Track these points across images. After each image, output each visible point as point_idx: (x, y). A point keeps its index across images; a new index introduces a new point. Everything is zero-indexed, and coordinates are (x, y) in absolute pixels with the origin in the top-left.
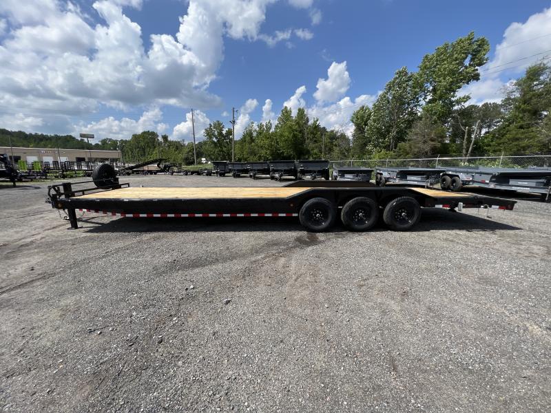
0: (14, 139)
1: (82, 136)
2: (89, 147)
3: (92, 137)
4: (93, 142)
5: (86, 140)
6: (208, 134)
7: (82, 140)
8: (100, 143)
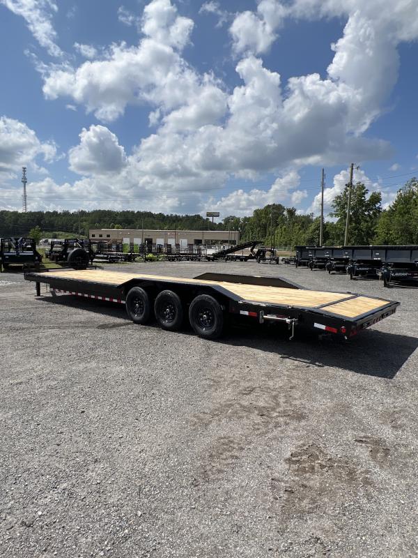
0: (155, 221)
1: (209, 214)
2: (213, 227)
3: (217, 215)
4: (217, 221)
5: (211, 219)
6: (338, 204)
7: (208, 219)
8: (223, 222)
